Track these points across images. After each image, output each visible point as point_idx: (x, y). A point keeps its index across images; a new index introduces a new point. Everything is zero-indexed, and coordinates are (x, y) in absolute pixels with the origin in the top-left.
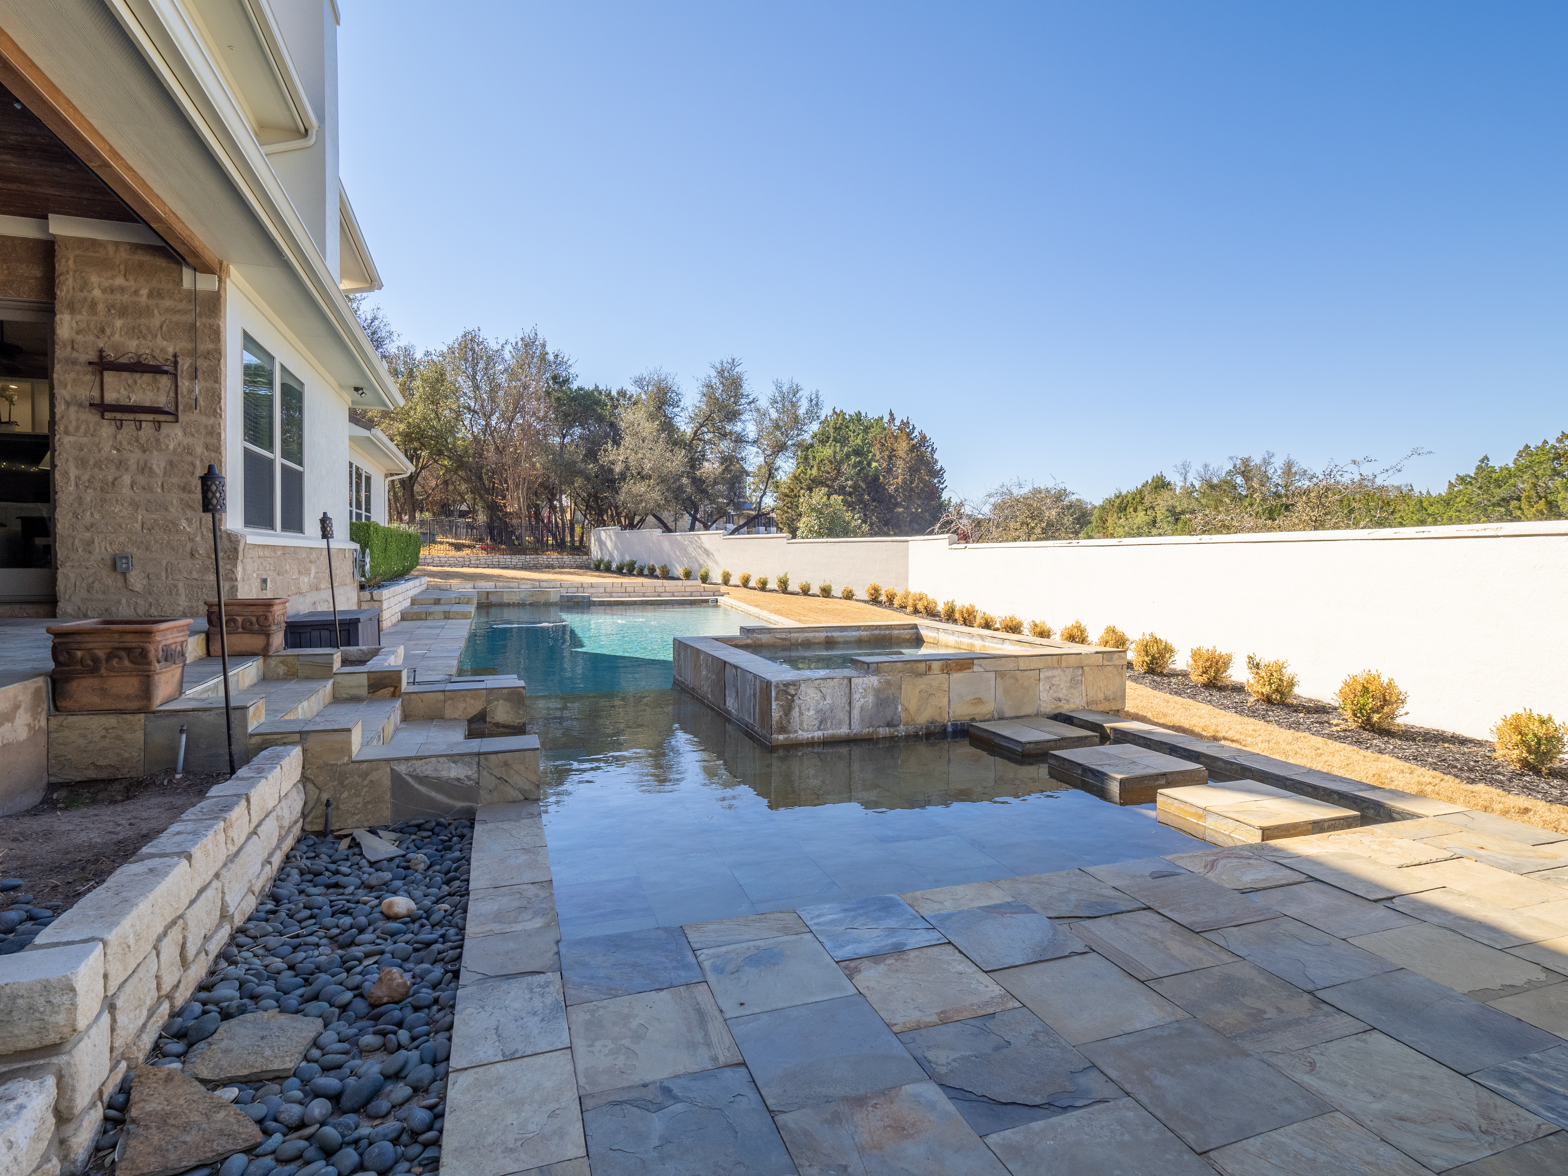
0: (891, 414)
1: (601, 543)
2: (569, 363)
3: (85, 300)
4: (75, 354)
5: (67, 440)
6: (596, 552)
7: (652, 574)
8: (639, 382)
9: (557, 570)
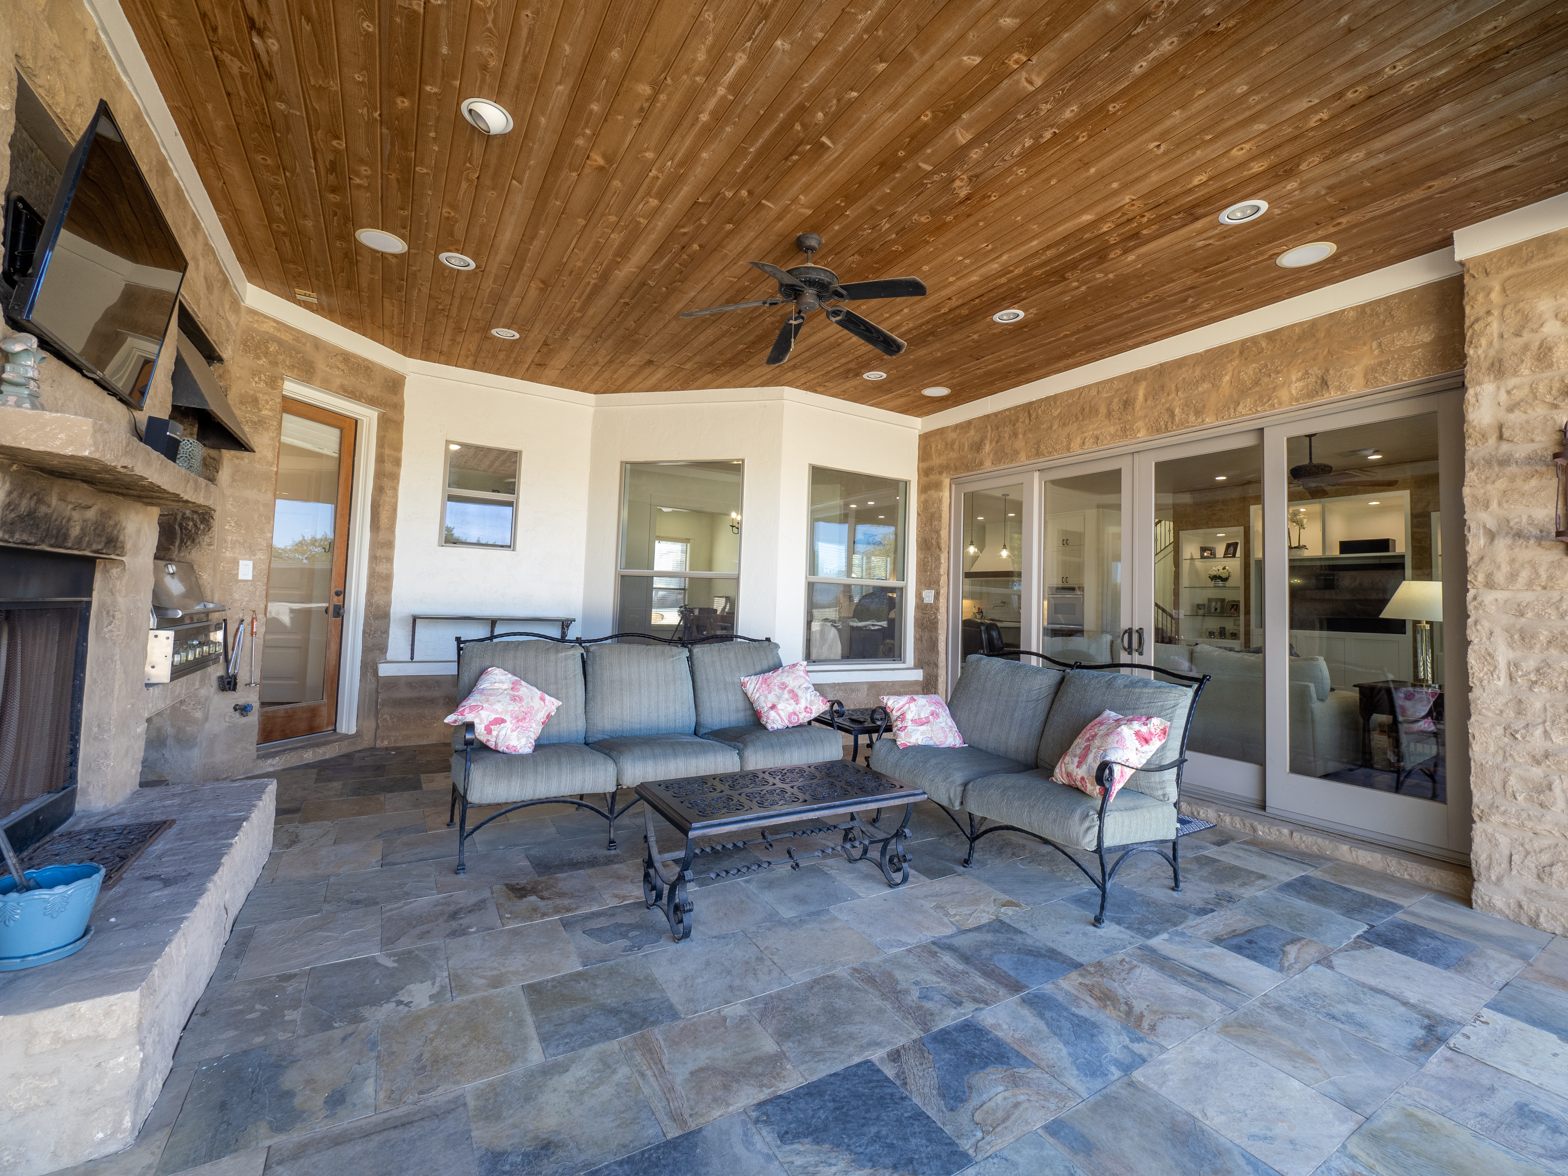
3: (1526, 347)
4: (1505, 447)
5: (1489, 597)
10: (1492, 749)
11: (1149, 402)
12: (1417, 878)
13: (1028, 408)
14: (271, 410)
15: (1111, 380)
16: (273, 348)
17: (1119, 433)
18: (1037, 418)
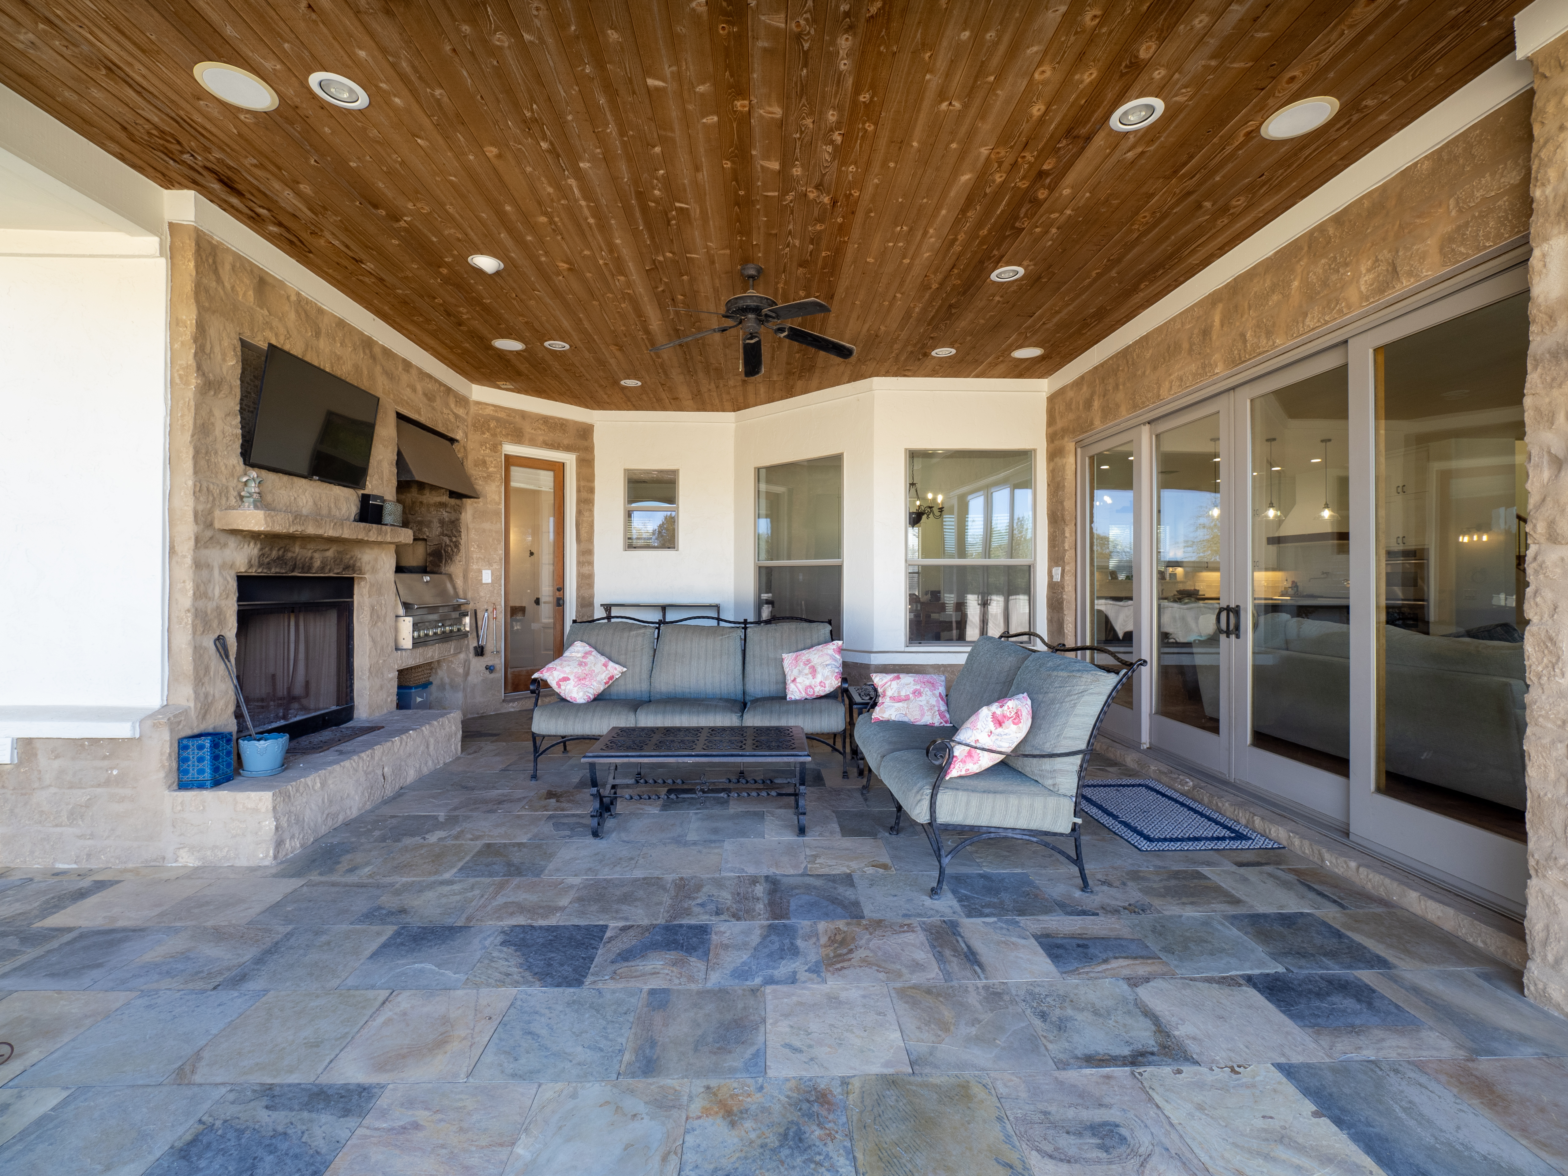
5: (1551, 555)
10: (1552, 776)
11: (1225, 329)
12: (1492, 949)
13: (1125, 353)
14: (495, 467)
15: (1192, 308)
16: (492, 424)
17: (1200, 371)
18: (1133, 364)
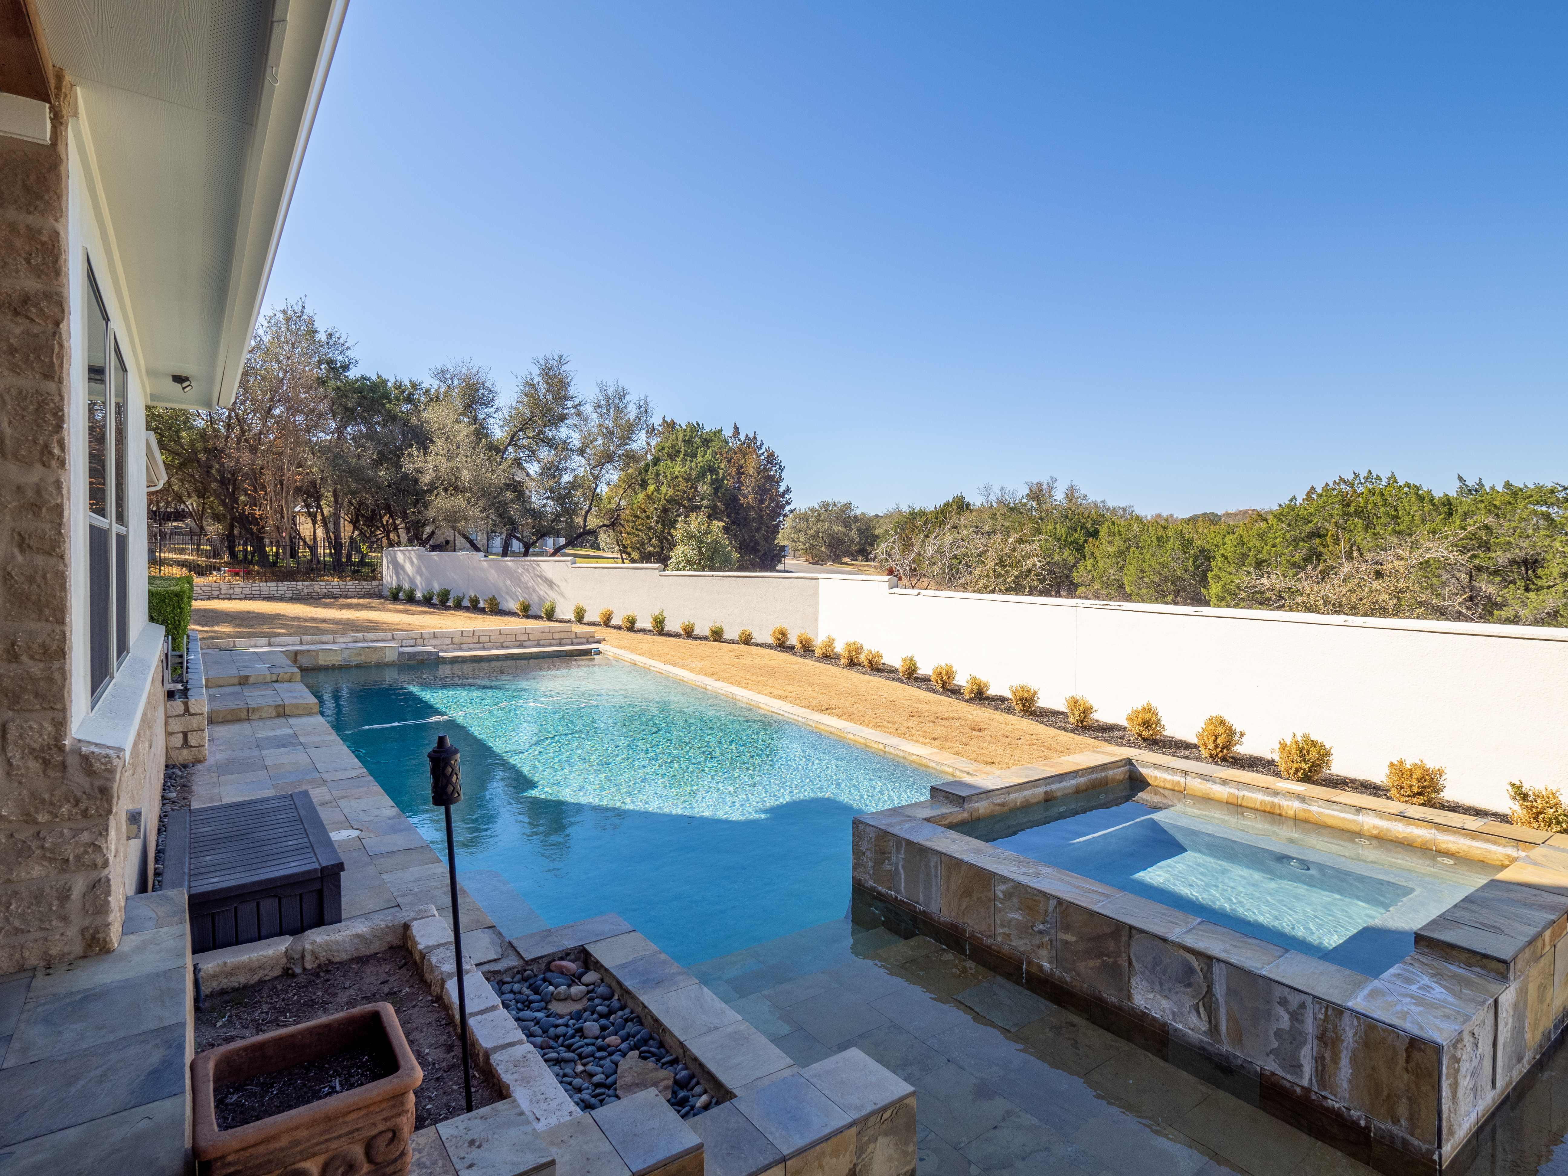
0: (736, 428)
1: (397, 567)
2: (347, 345)
6: (389, 577)
7: (474, 607)
8: (441, 374)
9: (342, 601)
